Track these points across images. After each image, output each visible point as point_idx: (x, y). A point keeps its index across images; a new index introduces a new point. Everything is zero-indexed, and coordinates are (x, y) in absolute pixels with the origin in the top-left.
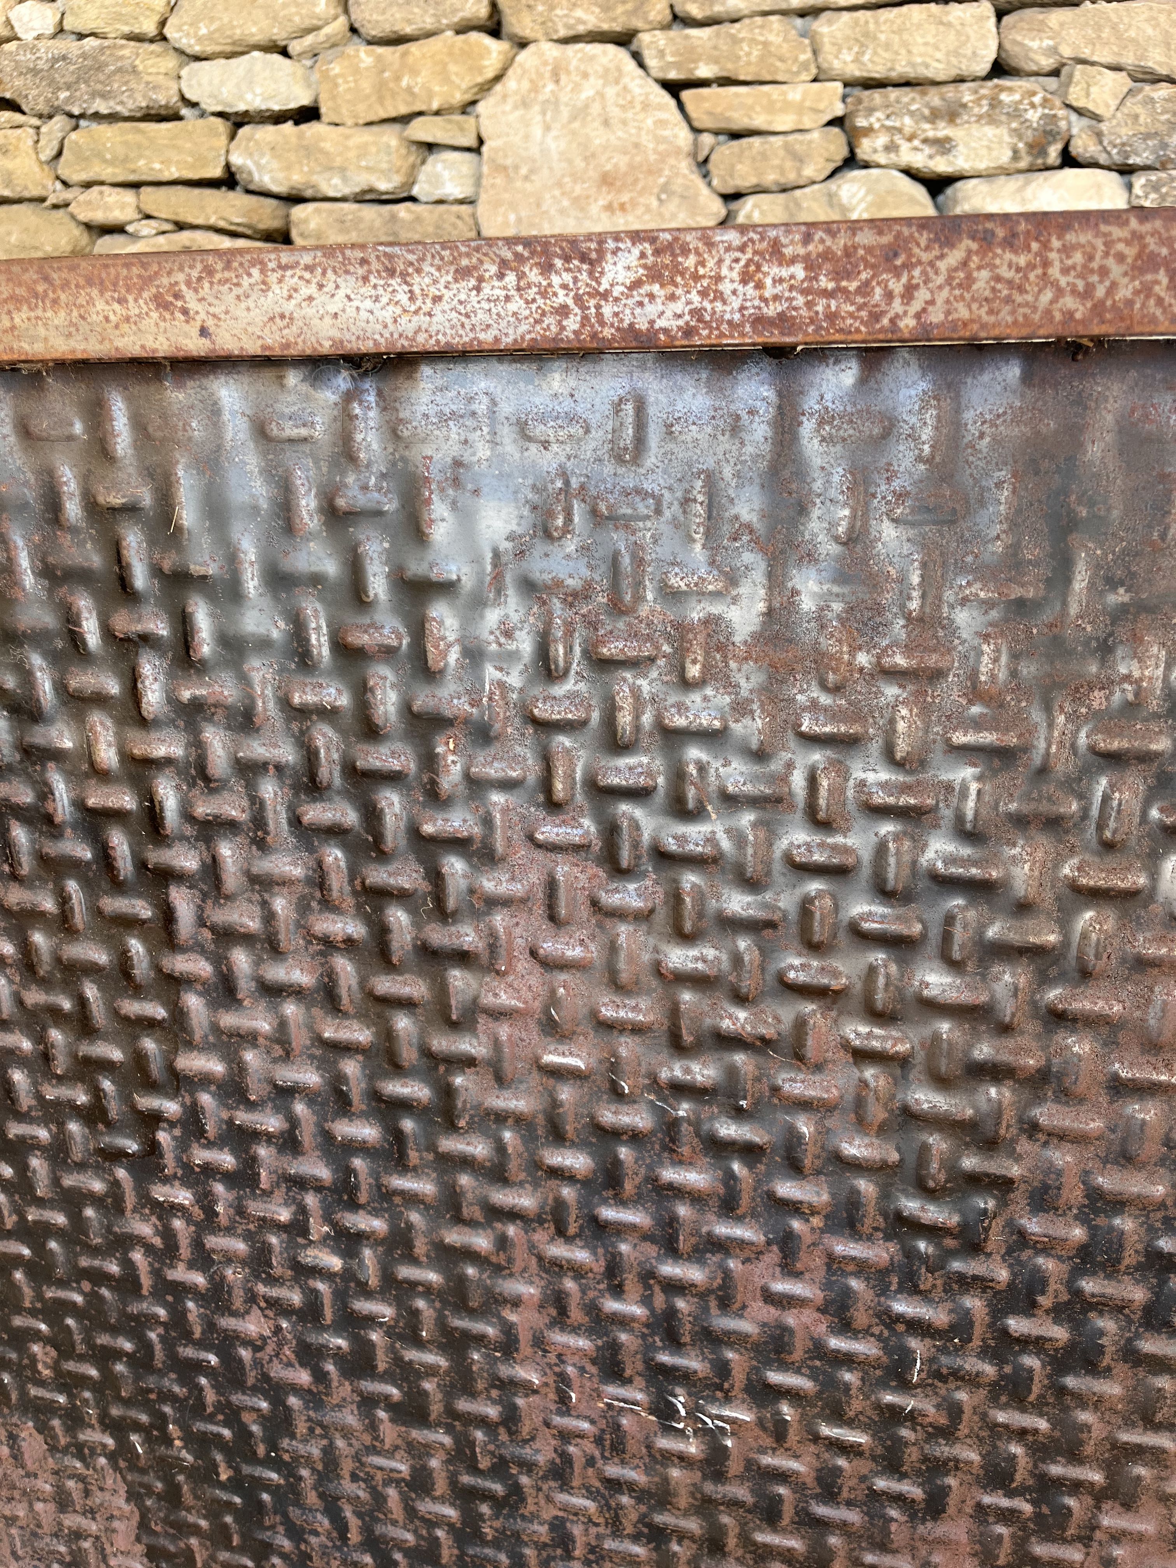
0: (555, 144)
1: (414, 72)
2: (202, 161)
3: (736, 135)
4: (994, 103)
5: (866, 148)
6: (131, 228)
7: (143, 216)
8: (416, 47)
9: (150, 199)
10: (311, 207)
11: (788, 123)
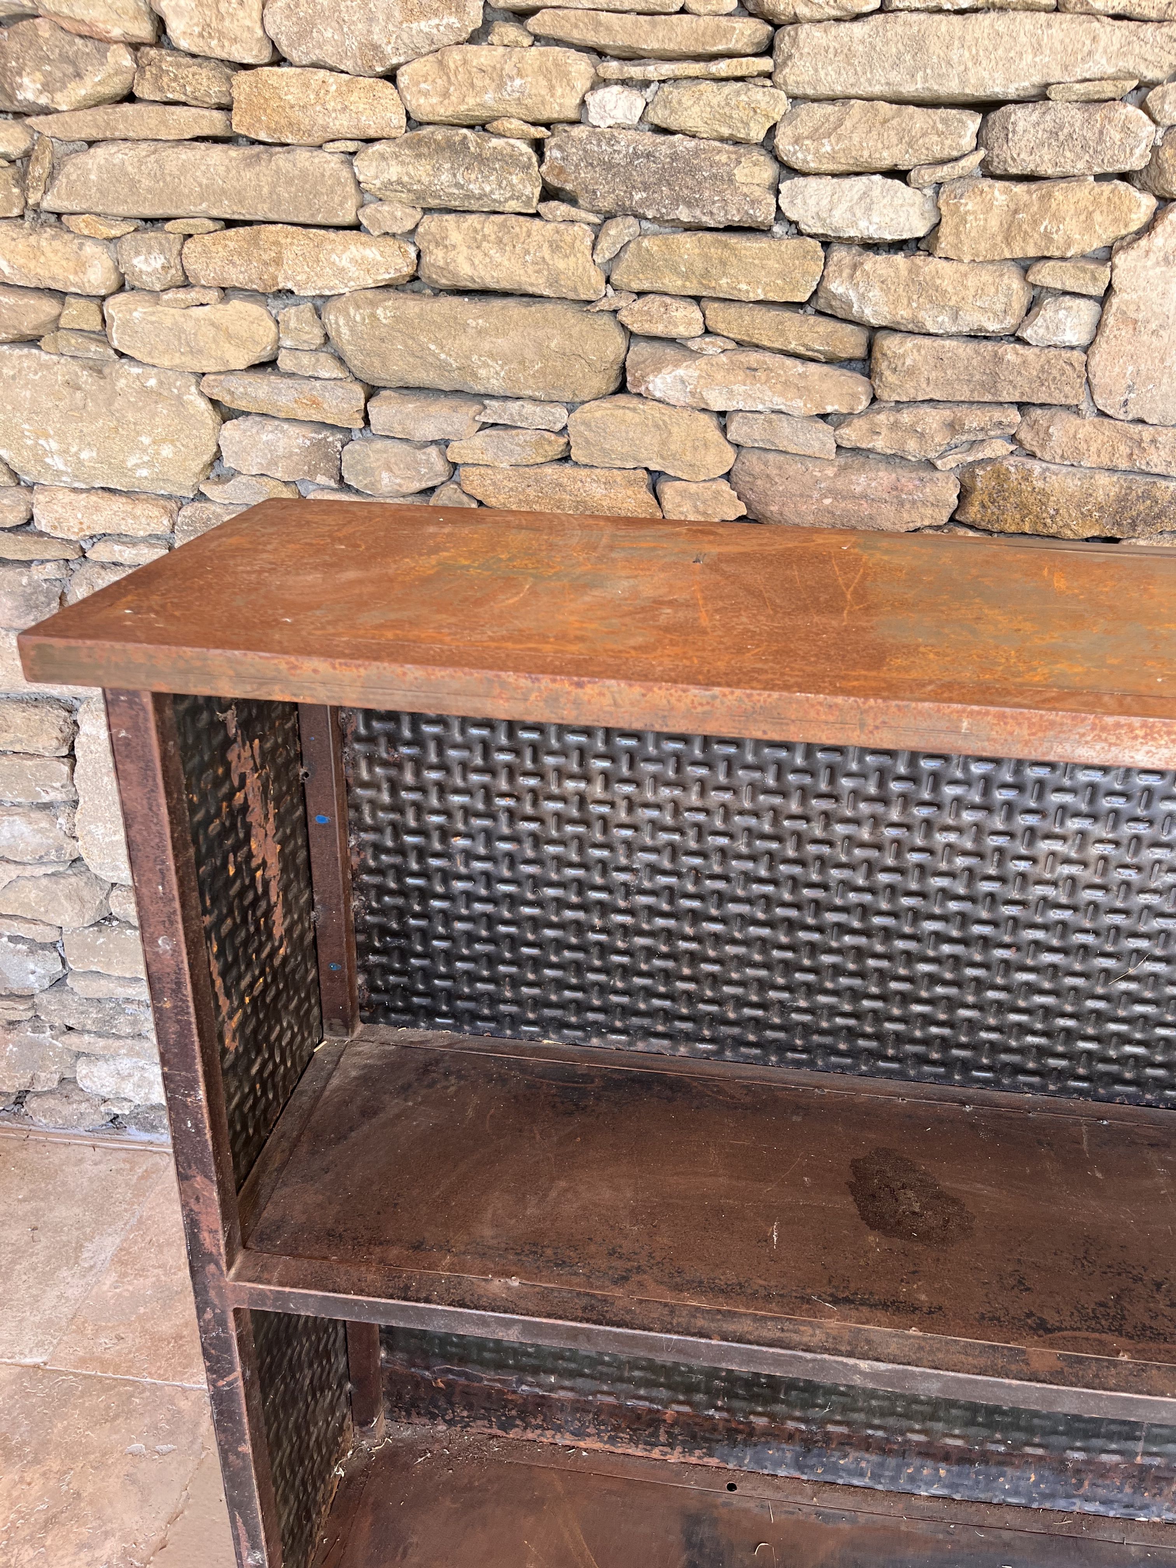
1: (1055, 218)
2: (792, 284)
6: (694, 345)
7: (707, 332)
8: (1059, 191)
9: (717, 315)
10: (910, 343)
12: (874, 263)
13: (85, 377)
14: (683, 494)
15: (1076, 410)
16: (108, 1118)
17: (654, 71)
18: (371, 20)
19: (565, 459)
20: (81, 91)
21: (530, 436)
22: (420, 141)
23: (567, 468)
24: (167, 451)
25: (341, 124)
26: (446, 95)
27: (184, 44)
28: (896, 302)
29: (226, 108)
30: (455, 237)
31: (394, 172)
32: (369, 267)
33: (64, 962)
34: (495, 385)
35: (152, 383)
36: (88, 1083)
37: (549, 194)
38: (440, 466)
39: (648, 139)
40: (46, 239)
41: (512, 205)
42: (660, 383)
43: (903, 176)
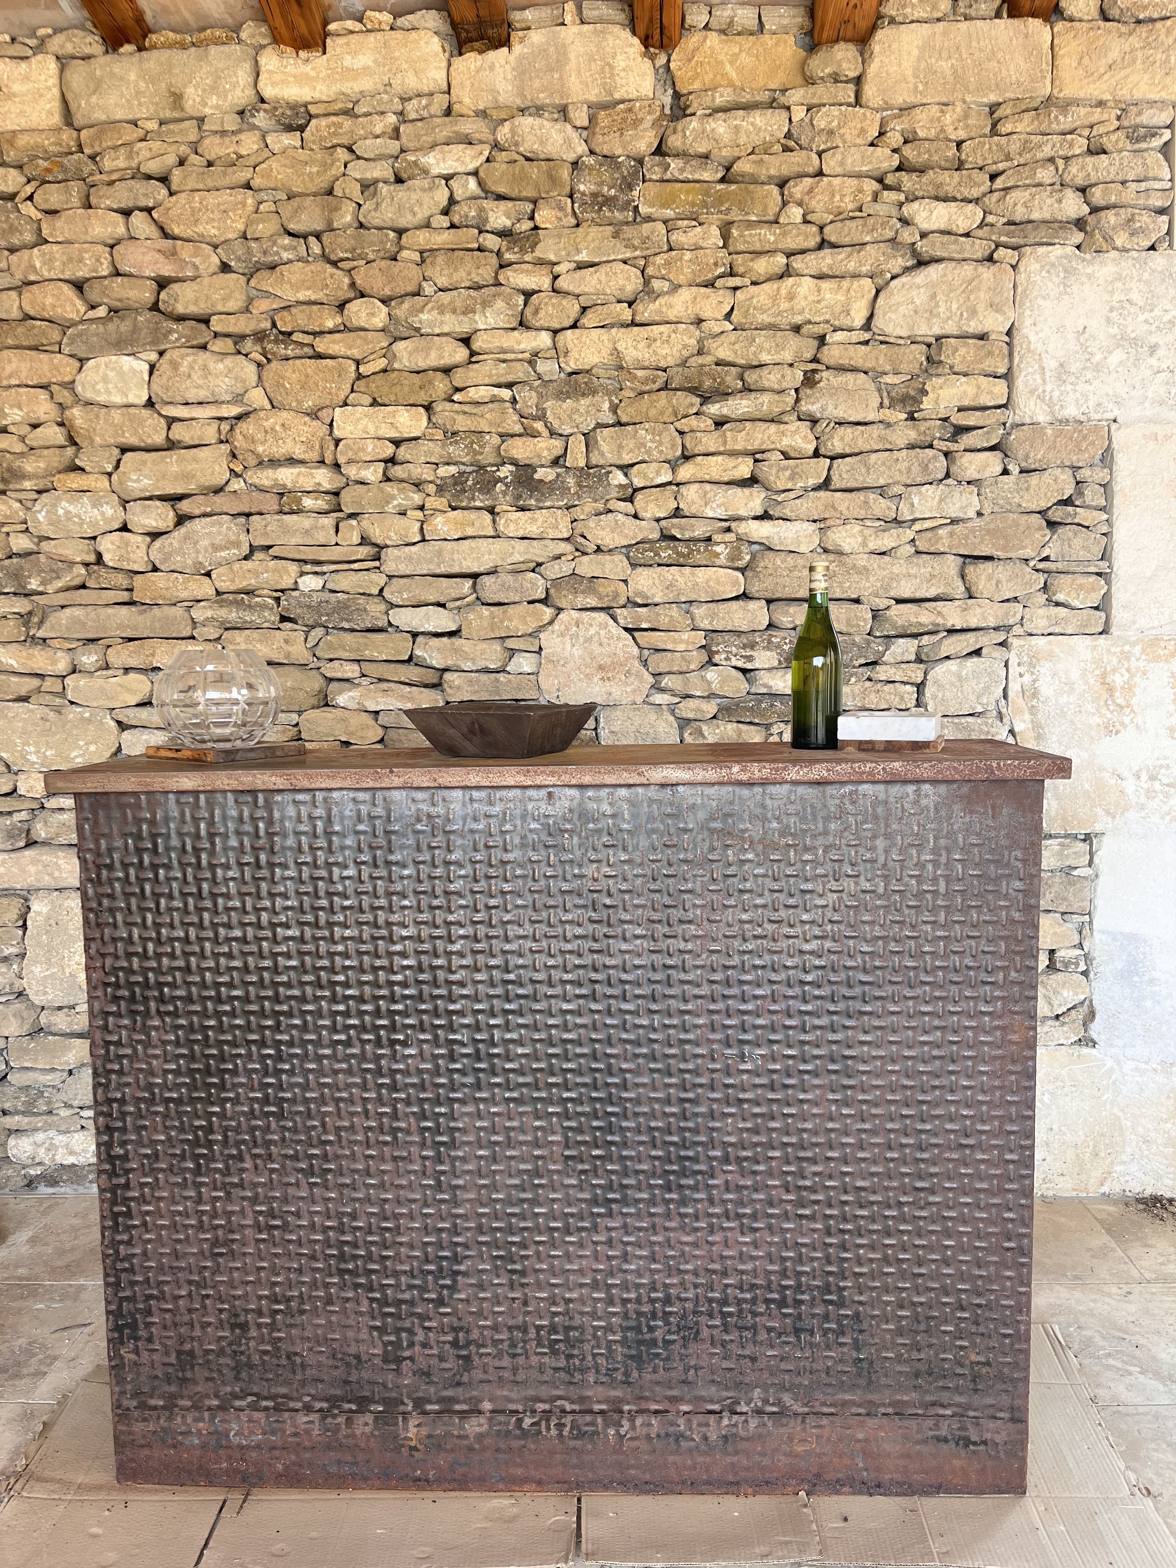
0: (577, 652)
1: (510, 620)
2: (399, 652)
3: (657, 650)
4: (770, 642)
5: (717, 659)
6: (357, 682)
7: (363, 675)
8: (510, 609)
9: (367, 668)
10: (456, 675)
11: (682, 647)
12: (435, 642)
13: (52, 715)
16: (26, 1182)
17: (325, 568)
18: (198, 552)
19: (299, 739)
20: (59, 584)
21: (279, 728)
22: (222, 600)
24: (92, 748)
25: (184, 595)
26: (233, 581)
27: (111, 564)
28: (446, 658)
29: (130, 590)
30: (239, 640)
31: (209, 614)
33: (7, 1063)
35: (87, 715)
36: (15, 1151)
37: (284, 619)
39: (327, 595)
40: (36, 651)
41: (266, 625)
42: (341, 700)
43: (443, 605)
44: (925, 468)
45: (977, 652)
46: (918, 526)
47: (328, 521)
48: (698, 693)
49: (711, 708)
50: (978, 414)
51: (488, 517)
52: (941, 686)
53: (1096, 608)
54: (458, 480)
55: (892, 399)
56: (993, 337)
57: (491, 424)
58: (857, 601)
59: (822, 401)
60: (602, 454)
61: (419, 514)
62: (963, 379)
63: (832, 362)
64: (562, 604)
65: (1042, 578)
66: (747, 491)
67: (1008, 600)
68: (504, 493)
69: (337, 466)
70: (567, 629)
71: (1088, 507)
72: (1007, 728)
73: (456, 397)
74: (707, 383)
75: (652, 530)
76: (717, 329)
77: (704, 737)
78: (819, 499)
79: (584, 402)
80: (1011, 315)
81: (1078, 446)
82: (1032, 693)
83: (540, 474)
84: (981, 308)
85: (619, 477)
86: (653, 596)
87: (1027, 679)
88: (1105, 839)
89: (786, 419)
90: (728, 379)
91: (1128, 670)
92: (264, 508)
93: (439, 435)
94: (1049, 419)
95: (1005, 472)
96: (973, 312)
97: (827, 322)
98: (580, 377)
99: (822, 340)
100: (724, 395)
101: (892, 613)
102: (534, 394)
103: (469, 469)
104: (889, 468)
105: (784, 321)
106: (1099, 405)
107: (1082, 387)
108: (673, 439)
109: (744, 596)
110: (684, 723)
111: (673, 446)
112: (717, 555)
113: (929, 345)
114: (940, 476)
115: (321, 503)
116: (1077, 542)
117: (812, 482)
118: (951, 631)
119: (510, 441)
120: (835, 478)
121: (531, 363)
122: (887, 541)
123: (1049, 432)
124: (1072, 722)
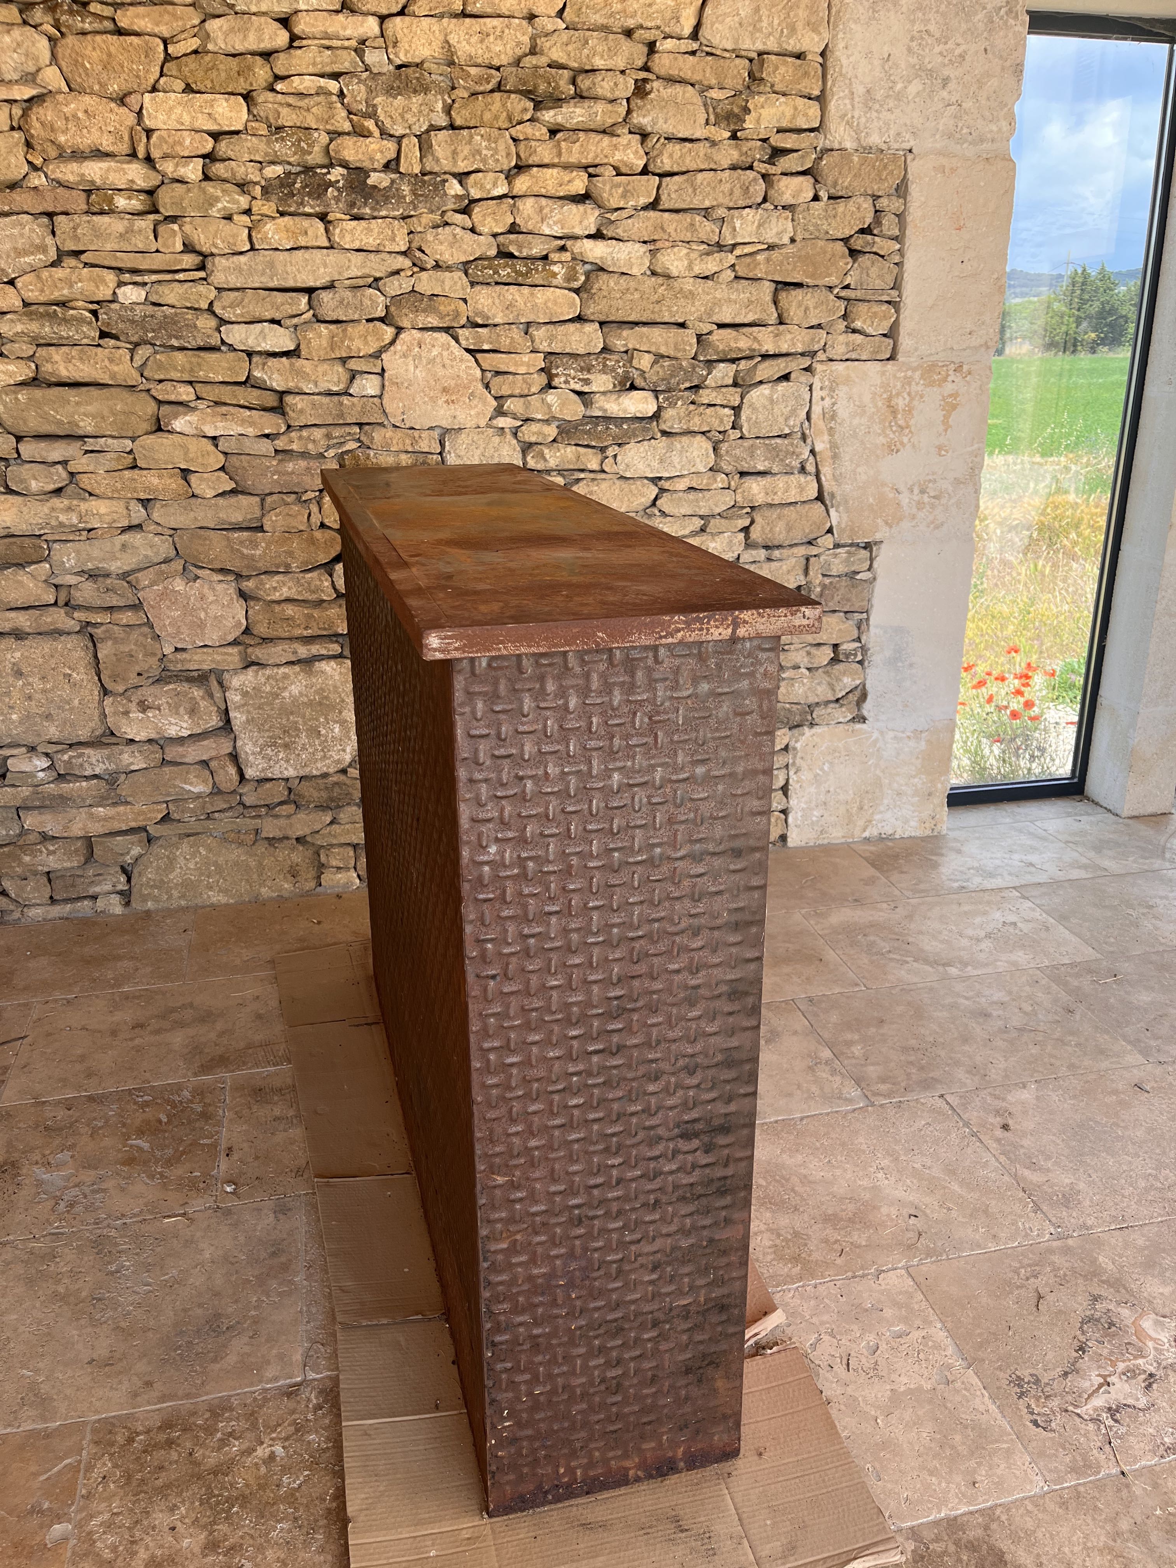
1: (351, 339)
2: (235, 374)
3: (501, 374)
4: (605, 365)
5: (556, 382)
6: (192, 405)
7: (198, 398)
8: (350, 328)
9: (202, 390)
10: (298, 398)
11: (522, 370)
12: (272, 362)
14: (201, 480)
15: (381, 424)
17: (146, 278)
19: (134, 467)
21: (112, 455)
22: (31, 313)
23: (136, 471)
26: (42, 291)
28: (287, 380)
30: (56, 358)
31: (19, 328)
32: (11, 375)
34: (90, 430)
37: (103, 335)
38: (64, 475)
39: (150, 309)
41: (85, 341)
42: (178, 424)
43: (278, 322)
44: (746, 190)
45: (786, 377)
46: (738, 251)
47: (145, 224)
48: (539, 417)
49: (551, 431)
50: (795, 136)
51: (321, 226)
52: (755, 409)
53: (885, 335)
54: (285, 181)
55: (717, 115)
56: (809, 57)
57: (318, 120)
58: (682, 325)
59: (653, 114)
60: (437, 161)
61: (245, 219)
62: (783, 99)
63: (663, 72)
64: (405, 323)
65: (842, 305)
66: (581, 207)
67: (812, 327)
68: (337, 199)
69: (149, 160)
70: (409, 349)
71: (883, 236)
72: (809, 448)
73: (279, 87)
74: (542, 87)
75: (490, 246)
76: (550, 27)
77: (545, 460)
78: (648, 219)
79: (416, 100)
80: (826, 35)
81: (879, 175)
82: (831, 416)
83: (374, 179)
84: (800, 25)
85: (454, 188)
86: (494, 316)
87: (828, 402)
88: (883, 546)
89: (619, 132)
90: (562, 83)
91: (909, 394)
92: (69, 208)
93: (263, 130)
94: (855, 145)
95: (816, 198)
96: (793, 30)
97: (658, 28)
98: (410, 70)
99: (651, 47)
100: (558, 101)
101: (714, 338)
102: (363, 88)
103: (294, 170)
104: (714, 188)
105: (617, 24)
106: (898, 134)
107: (885, 115)
108: (508, 148)
109: (579, 319)
110: (527, 447)
111: (508, 155)
112: (554, 275)
113: (751, 60)
114: (759, 200)
115: (136, 204)
116: (874, 271)
117: (643, 201)
118: (765, 357)
119: (339, 141)
120: (664, 197)
121: (359, 52)
122: (711, 265)
123: (856, 159)
124: (862, 442)
